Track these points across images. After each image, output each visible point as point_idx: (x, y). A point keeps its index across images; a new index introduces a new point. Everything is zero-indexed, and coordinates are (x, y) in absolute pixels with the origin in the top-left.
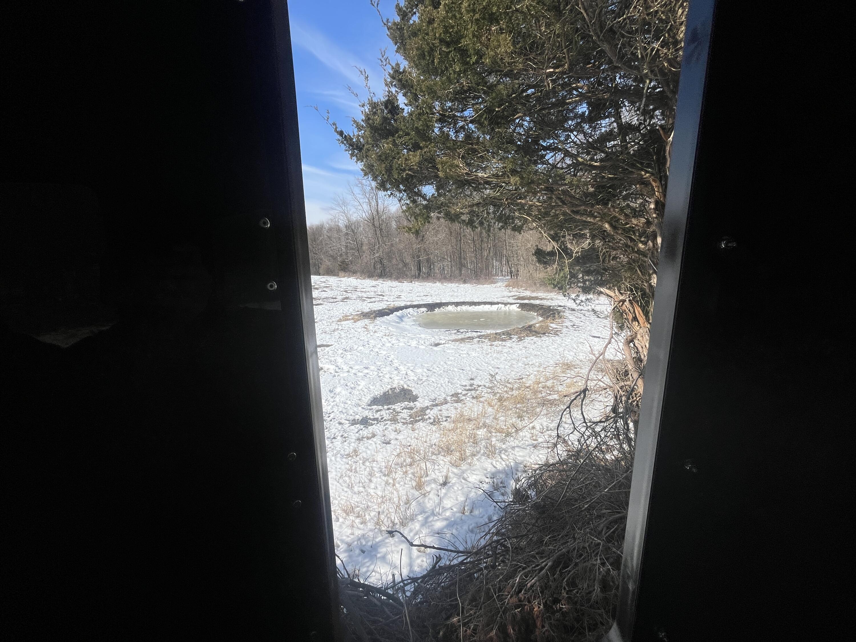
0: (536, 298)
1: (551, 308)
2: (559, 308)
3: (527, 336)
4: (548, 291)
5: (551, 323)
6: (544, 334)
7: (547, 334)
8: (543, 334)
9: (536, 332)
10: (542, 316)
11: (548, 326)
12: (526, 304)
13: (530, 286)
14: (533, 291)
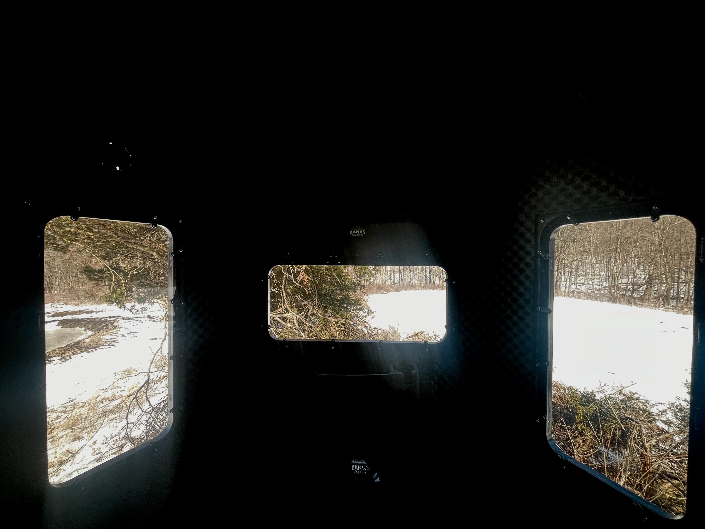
0: (82, 312)
1: (103, 320)
2: (112, 319)
3: (74, 354)
4: (97, 303)
5: (104, 335)
6: (97, 347)
7: (100, 347)
8: (95, 348)
9: (85, 347)
10: (91, 329)
11: (100, 339)
12: (68, 320)
13: (73, 299)
14: (76, 305)
